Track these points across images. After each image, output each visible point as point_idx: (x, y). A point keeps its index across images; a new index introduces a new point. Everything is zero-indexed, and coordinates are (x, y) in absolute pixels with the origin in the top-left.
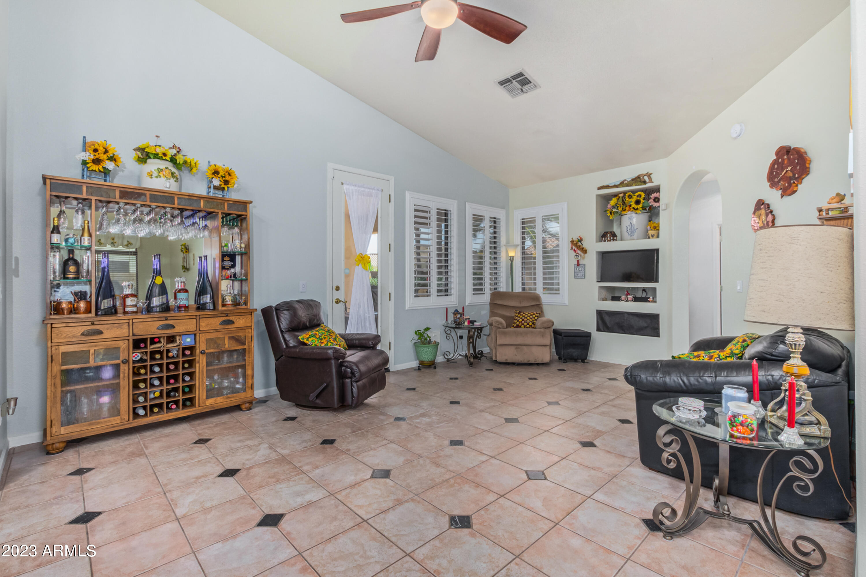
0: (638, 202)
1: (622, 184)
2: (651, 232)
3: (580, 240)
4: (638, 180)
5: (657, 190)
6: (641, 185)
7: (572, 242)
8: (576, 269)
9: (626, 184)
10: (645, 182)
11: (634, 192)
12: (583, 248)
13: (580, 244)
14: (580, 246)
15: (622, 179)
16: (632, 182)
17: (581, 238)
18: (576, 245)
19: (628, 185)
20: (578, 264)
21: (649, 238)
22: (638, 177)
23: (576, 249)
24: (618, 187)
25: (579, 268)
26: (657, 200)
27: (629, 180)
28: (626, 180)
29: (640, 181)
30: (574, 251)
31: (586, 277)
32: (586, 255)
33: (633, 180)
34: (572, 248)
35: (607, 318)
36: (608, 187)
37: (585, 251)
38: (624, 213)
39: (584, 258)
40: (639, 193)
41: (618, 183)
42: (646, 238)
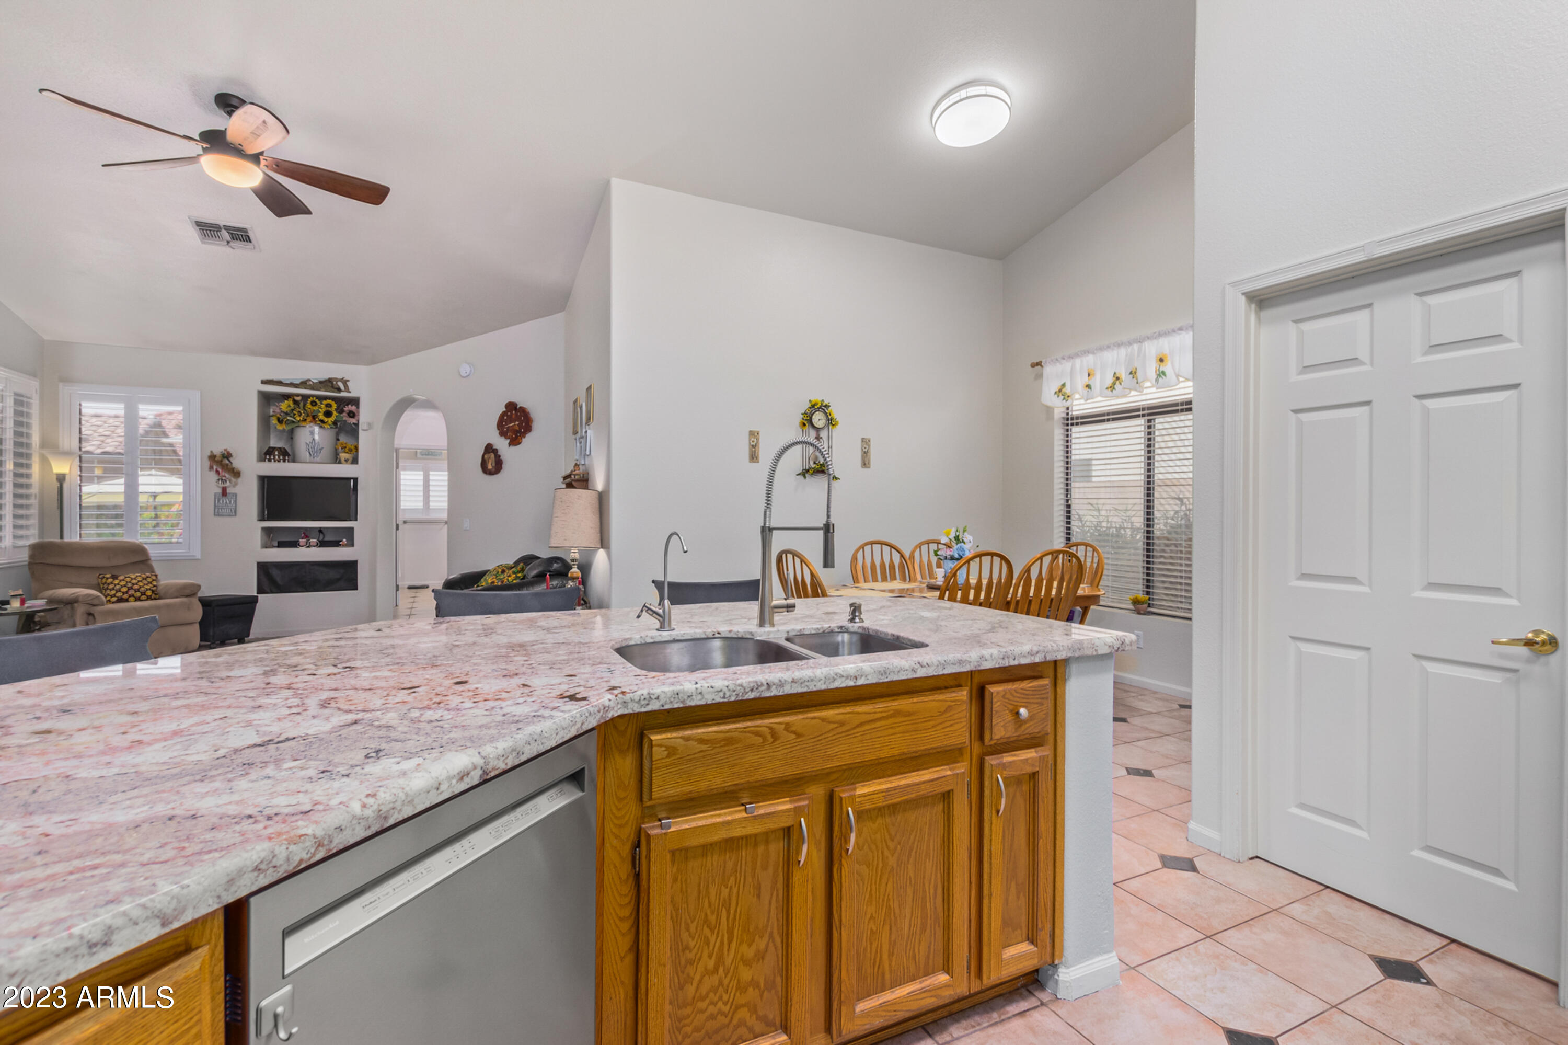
0: (328, 414)
1: (304, 384)
2: (343, 456)
3: (227, 456)
4: (329, 383)
5: (355, 402)
6: (333, 392)
7: (212, 457)
8: (219, 501)
9: (310, 385)
10: (339, 390)
11: (321, 398)
12: (233, 469)
13: (226, 461)
14: (227, 465)
15: (305, 377)
16: (320, 385)
17: (228, 453)
18: (220, 463)
19: (312, 388)
20: (224, 492)
21: (340, 462)
22: (330, 381)
23: (220, 470)
24: (297, 387)
25: (226, 500)
26: (352, 415)
27: (315, 381)
28: (310, 380)
29: (332, 387)
30: (217, 472)
31: (237, 512)
32: (240, 480)
33: (321, 382)
34: (211, 468)
35: (275, 572)
36: (279, 383)
37: (237, 474)
38: (303, 424)
39: (236, 484)
40: (329, 401)
41: (298, 382)
42: (335, 463)
